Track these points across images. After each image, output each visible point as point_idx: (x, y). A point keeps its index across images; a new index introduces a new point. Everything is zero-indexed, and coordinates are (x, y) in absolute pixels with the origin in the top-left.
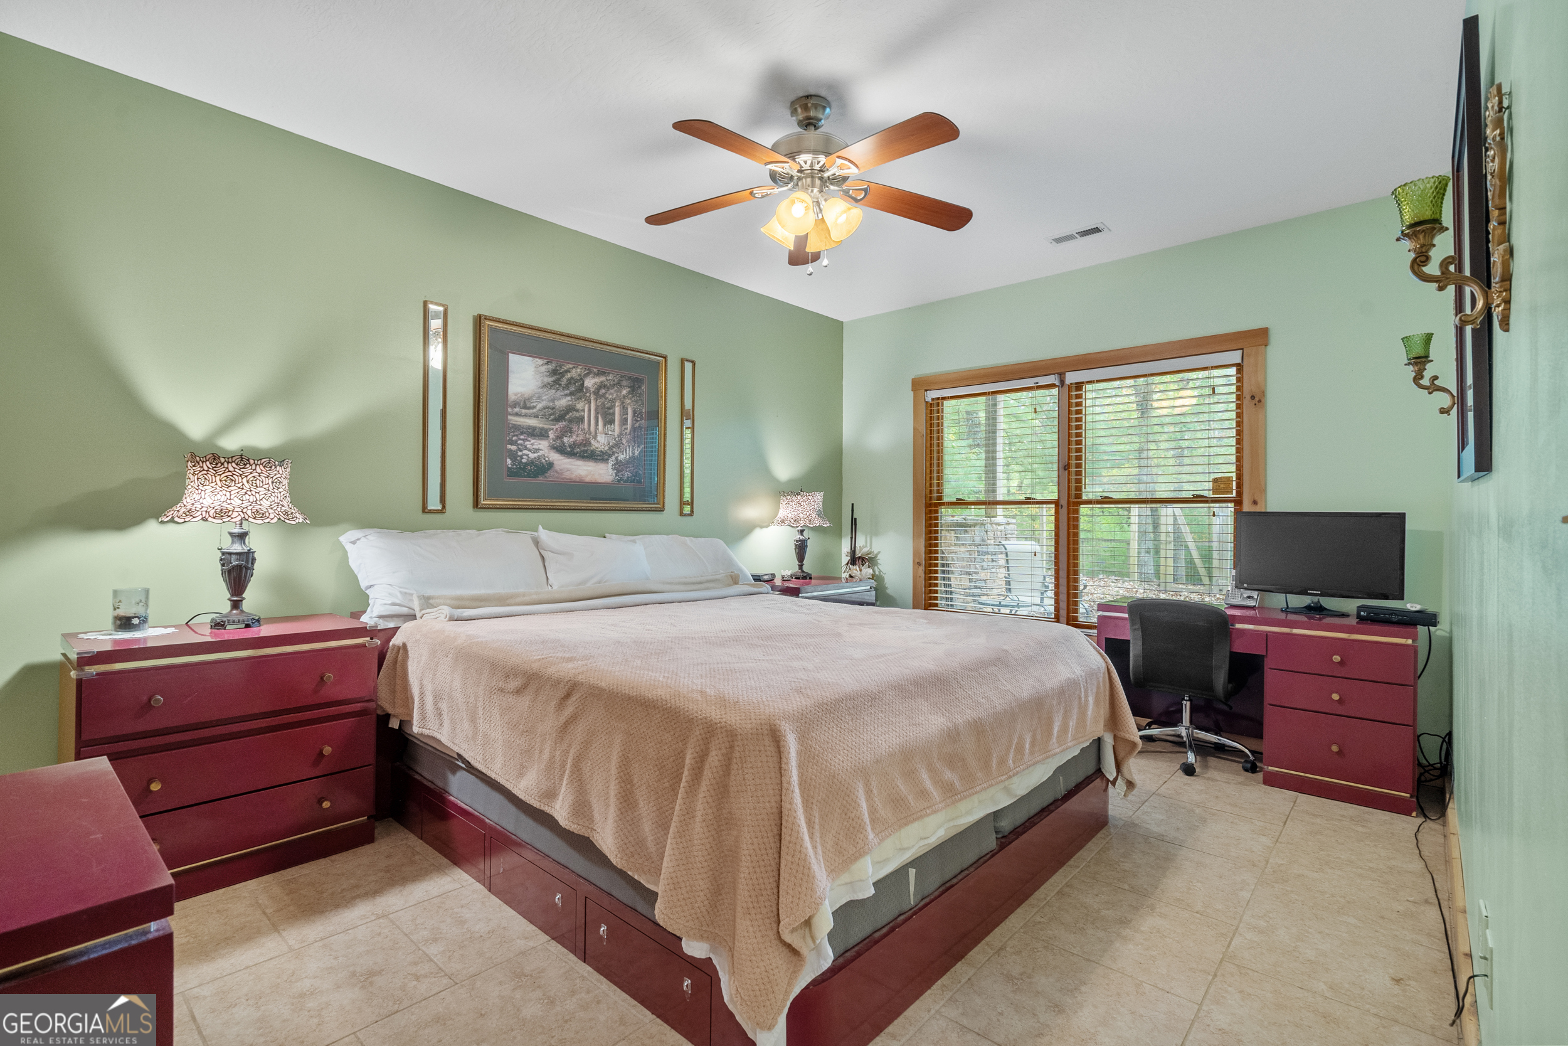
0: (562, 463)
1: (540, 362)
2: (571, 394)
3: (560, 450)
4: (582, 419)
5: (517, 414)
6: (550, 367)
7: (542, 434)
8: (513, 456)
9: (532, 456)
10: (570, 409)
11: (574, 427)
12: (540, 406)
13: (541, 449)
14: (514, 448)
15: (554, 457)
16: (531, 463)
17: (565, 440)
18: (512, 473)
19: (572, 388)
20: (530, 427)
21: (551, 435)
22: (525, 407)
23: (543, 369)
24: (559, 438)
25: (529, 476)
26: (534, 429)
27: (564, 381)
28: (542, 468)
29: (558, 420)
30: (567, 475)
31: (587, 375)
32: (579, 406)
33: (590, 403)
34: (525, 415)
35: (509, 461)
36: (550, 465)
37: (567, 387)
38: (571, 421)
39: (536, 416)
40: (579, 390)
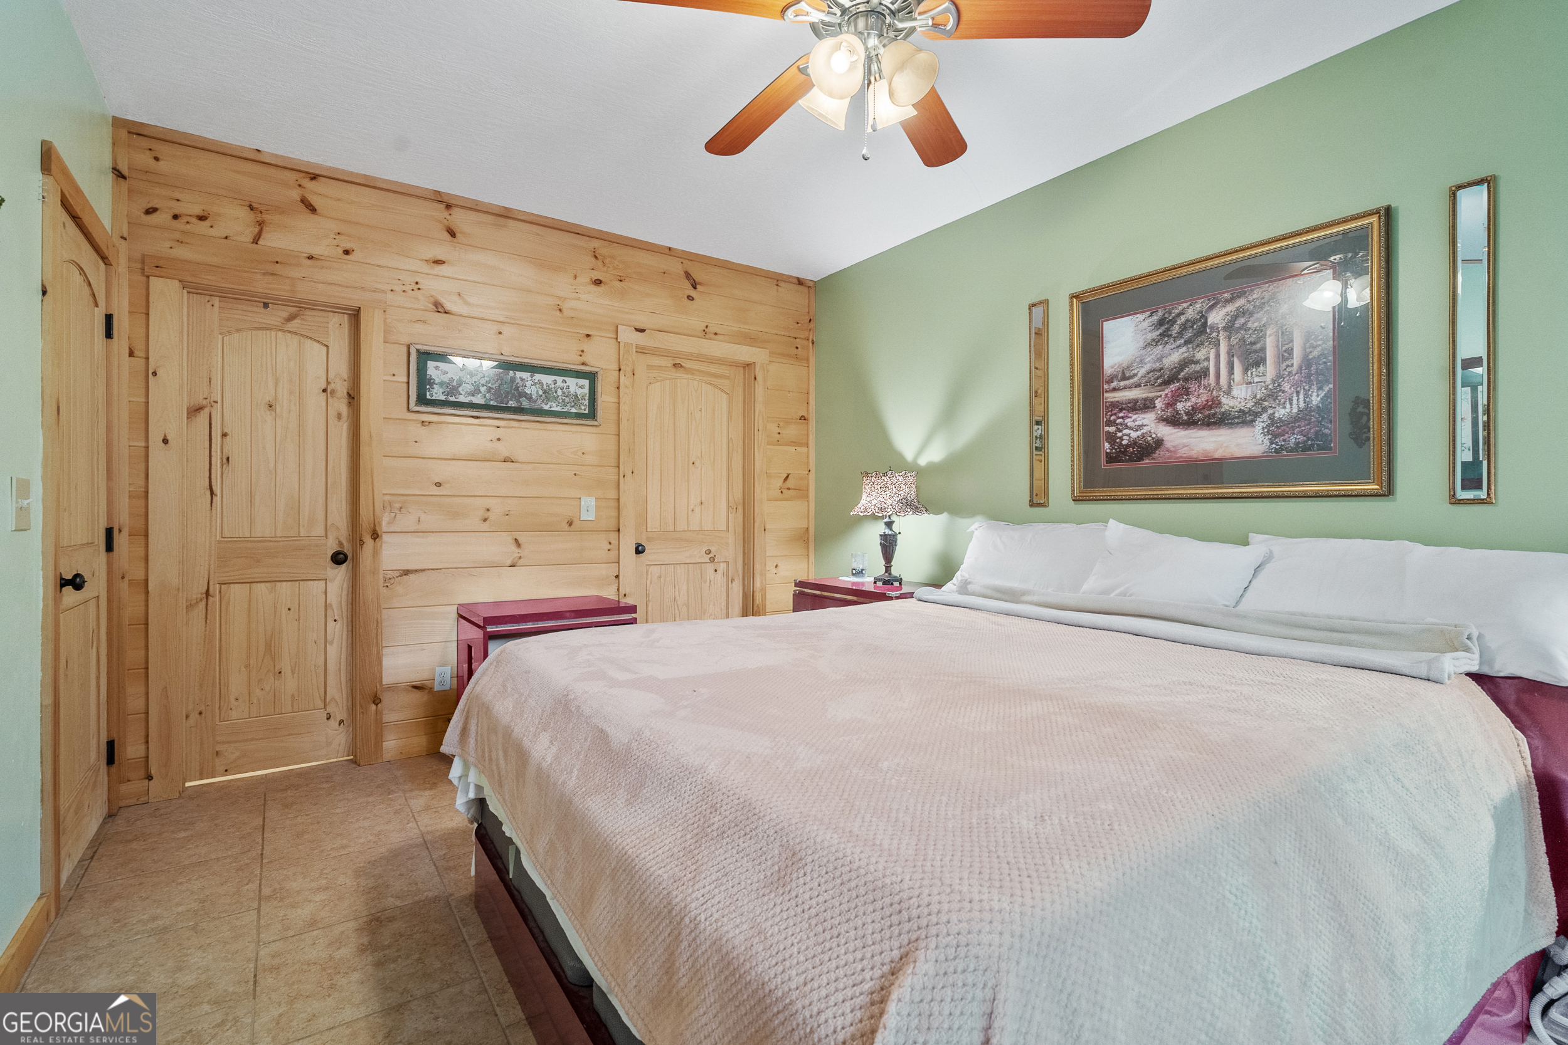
0: (1173, 437)
1: (1141, 317)
2: (1187, 343)
3: (1174, 421)
4: (1205, 373)
5: (1115, 390)
6: (1155, 318)
7: (1146, 406)
8: (1111, 438)
9: (1134, 435)
10: (1184, 364)
11: (1193, 386)
12: (1142, 371)
13: (1147, 424)
14: (1112, 429)
15: (1166, 432)
16: (1134, 443)
17: (1180, 406)
18: (1111, 459)
19: (1188, 334)
20: (1130, 401)
21: (1159, 404)
22: (1124, 378)
23: (1146, 324)
24: (1171, 405)
25: (1131, 460)
26: (1136, 401)
27: (1176, 329)
28: (1147, 448)
29: (1167, 383)
30: (1184, 453)
31: (1212, 308)
32: (1200, 355)
33: (1217, 345)
34: (1125, 388)
35: (1107, 445)
36: (1159, 443)
37: (1180, 334)
38: (1186, 379)
39: (1138, 386)
40: (1200, 331)
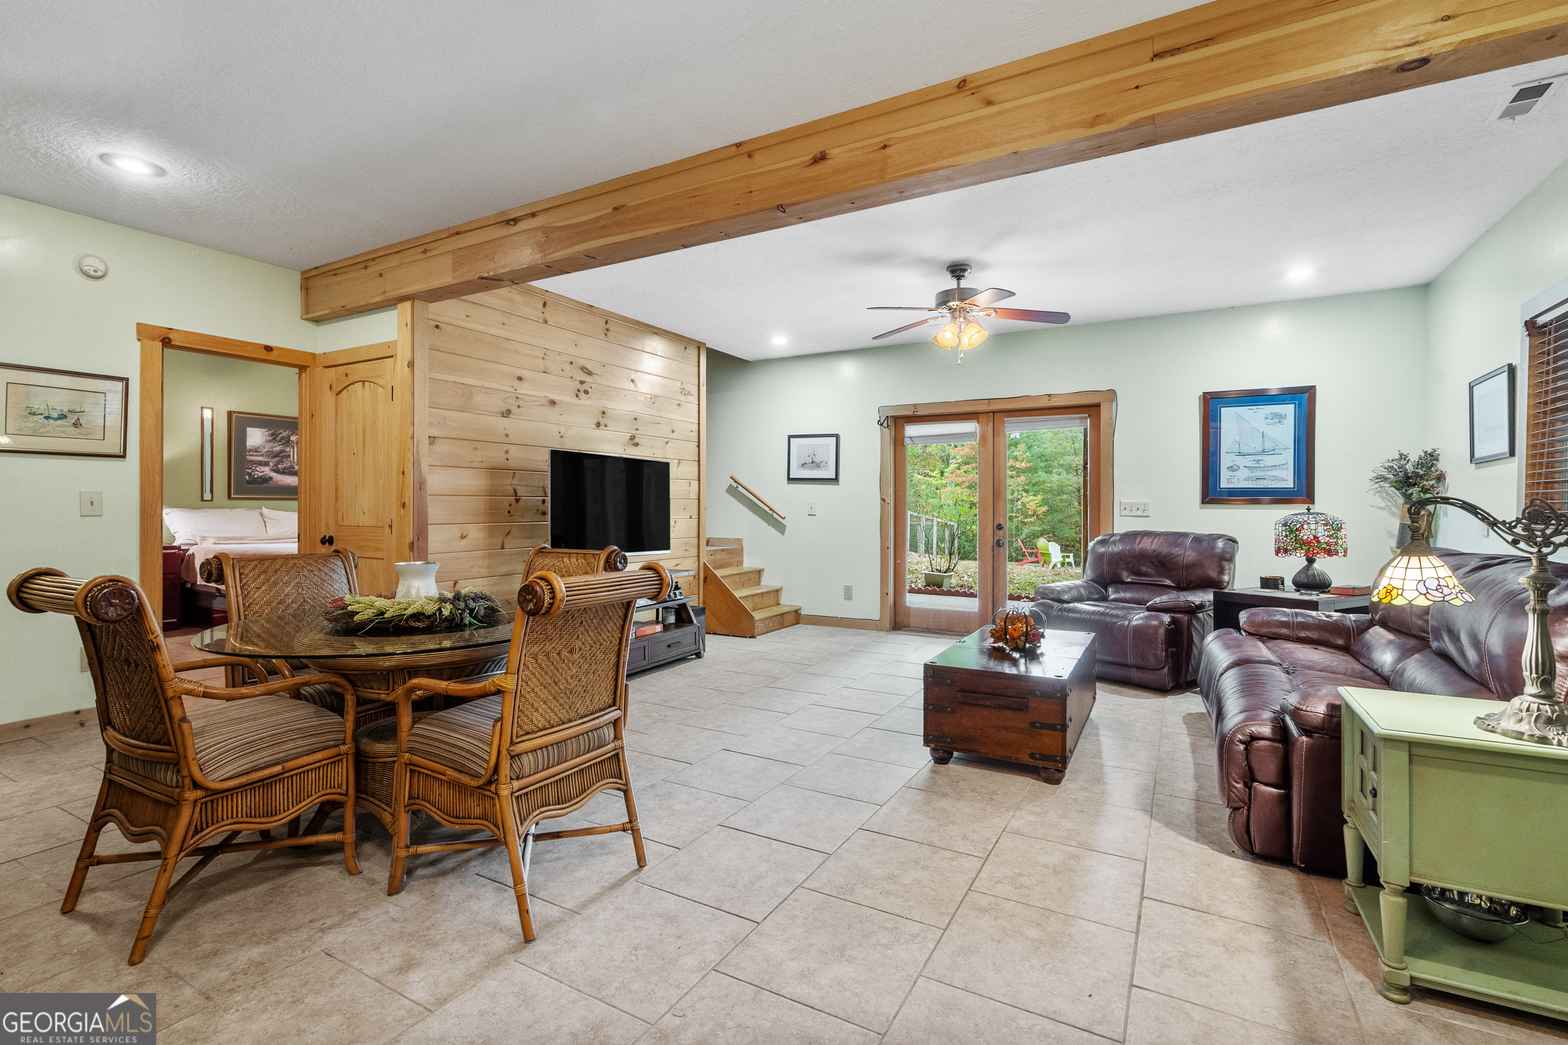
0: (277, 477)
1: (264, 430)
2: (282, 444)
3: (277, 471)
4: (289, 456)
5: (251, 455)
6: (270, 432)
7: (266, 464)
8: (249, 474)
9: (260, 474)
10: (282, 451)
11: (285, 460)
12: (264, 451)
13: (266, 471)
14: (250, 471)
15: (273, 474)
16: (260, 477)
17: (279, 466)
18: (248, 482)
19: (283, 442)
20: (258, 461)
21: (271, 464)
22: (256, 452)
23: (266, 433)
24: (276, 465)
25: (258, 484)
26: (261, 461)
27: (278, 438)
28: (266, 480)
29: (275, 457)
30: (281, 483)
31: (292, 435)
32: (288, 450)
33: (294, 448)
34: (256, 456)
35: (247, 477)
36: (271, 478)
37: (280, 441)
38: (282, 457)
39: (262, 456)
40: (287, 442)
